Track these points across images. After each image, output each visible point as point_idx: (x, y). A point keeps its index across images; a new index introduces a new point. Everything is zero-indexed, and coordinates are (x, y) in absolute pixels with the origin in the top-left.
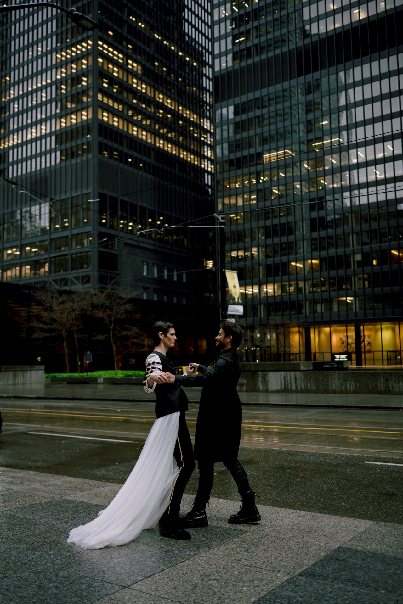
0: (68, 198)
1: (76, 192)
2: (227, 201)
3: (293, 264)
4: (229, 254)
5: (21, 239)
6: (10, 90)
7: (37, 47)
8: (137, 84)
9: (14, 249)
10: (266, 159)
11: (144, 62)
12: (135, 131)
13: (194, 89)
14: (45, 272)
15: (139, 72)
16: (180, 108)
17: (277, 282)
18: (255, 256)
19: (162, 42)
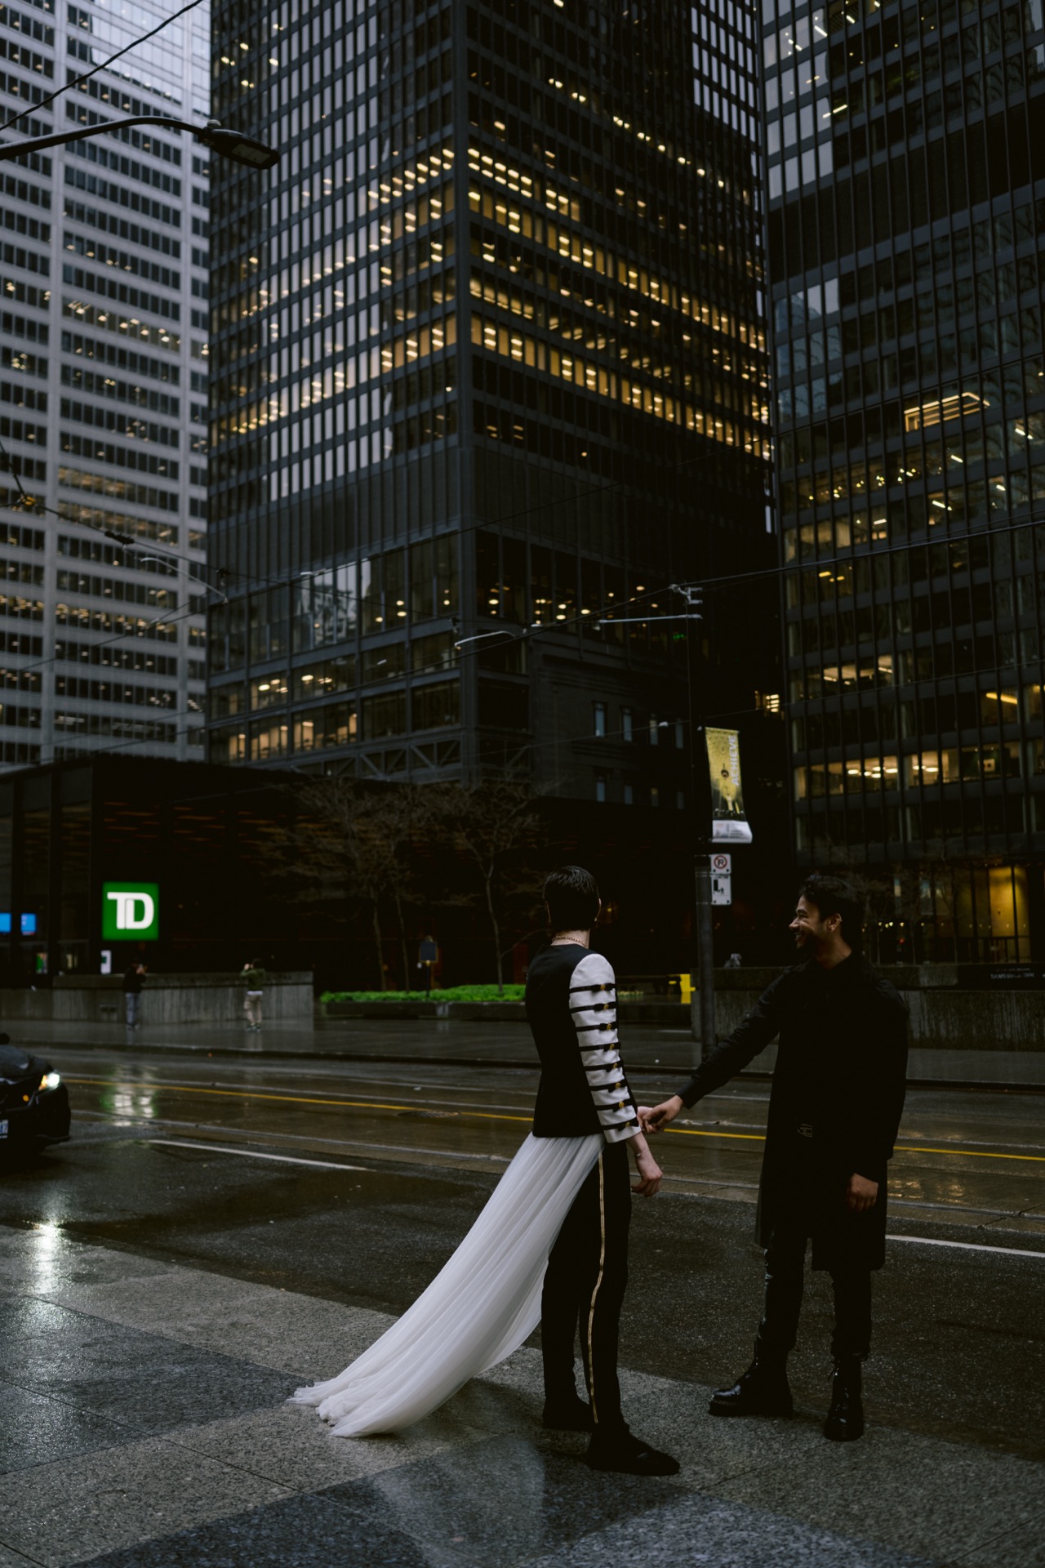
0: (401, 549)
1: (421, 531)
2: (808, 536)
3: (992, 696)
4: (818, 676)
5: (292, 656)
6: (259, 289)
7: (322, 178)
8: (570, 248)
9: (276, 682)
10: (912, 419)
11: (586, 192)
12: (566, 368)
13: (721, 248)
14: (350, 735)
15: (575, 217)
16: (685, 300)
17: (947, 748)
18: (888, 678)
19: (634, 135)
